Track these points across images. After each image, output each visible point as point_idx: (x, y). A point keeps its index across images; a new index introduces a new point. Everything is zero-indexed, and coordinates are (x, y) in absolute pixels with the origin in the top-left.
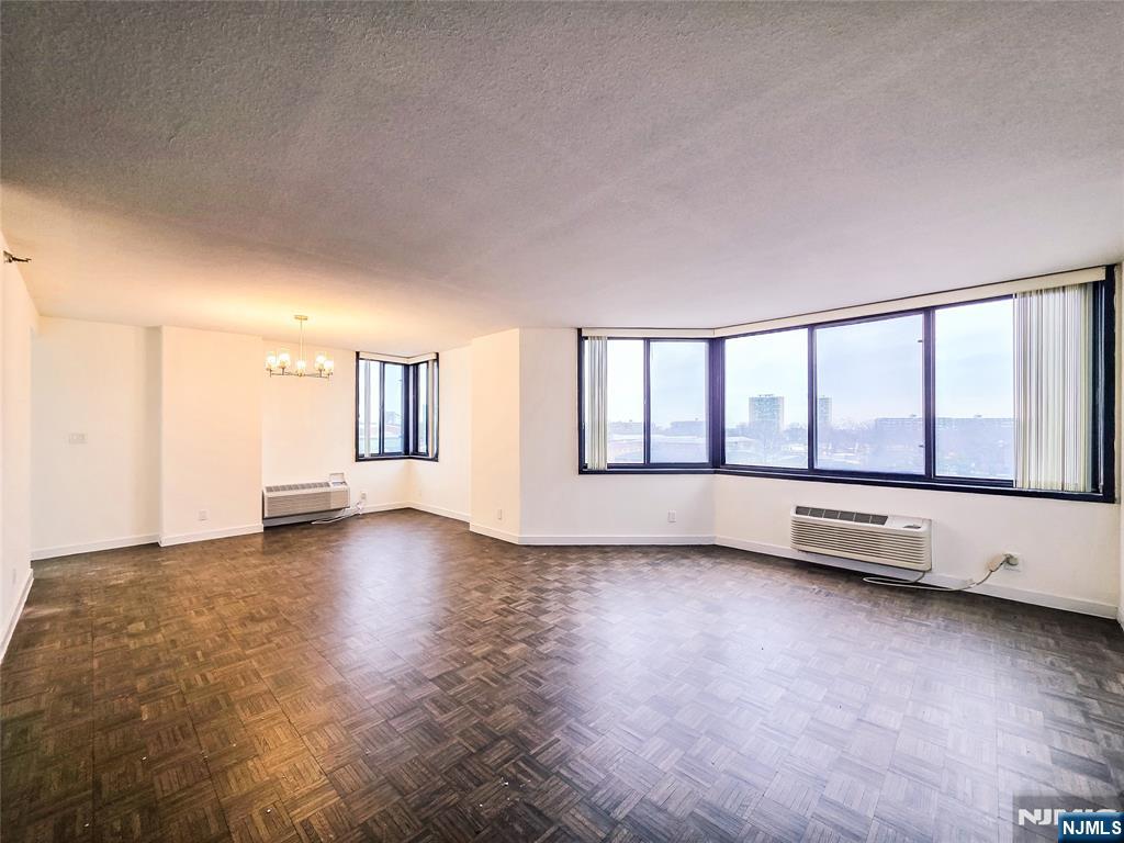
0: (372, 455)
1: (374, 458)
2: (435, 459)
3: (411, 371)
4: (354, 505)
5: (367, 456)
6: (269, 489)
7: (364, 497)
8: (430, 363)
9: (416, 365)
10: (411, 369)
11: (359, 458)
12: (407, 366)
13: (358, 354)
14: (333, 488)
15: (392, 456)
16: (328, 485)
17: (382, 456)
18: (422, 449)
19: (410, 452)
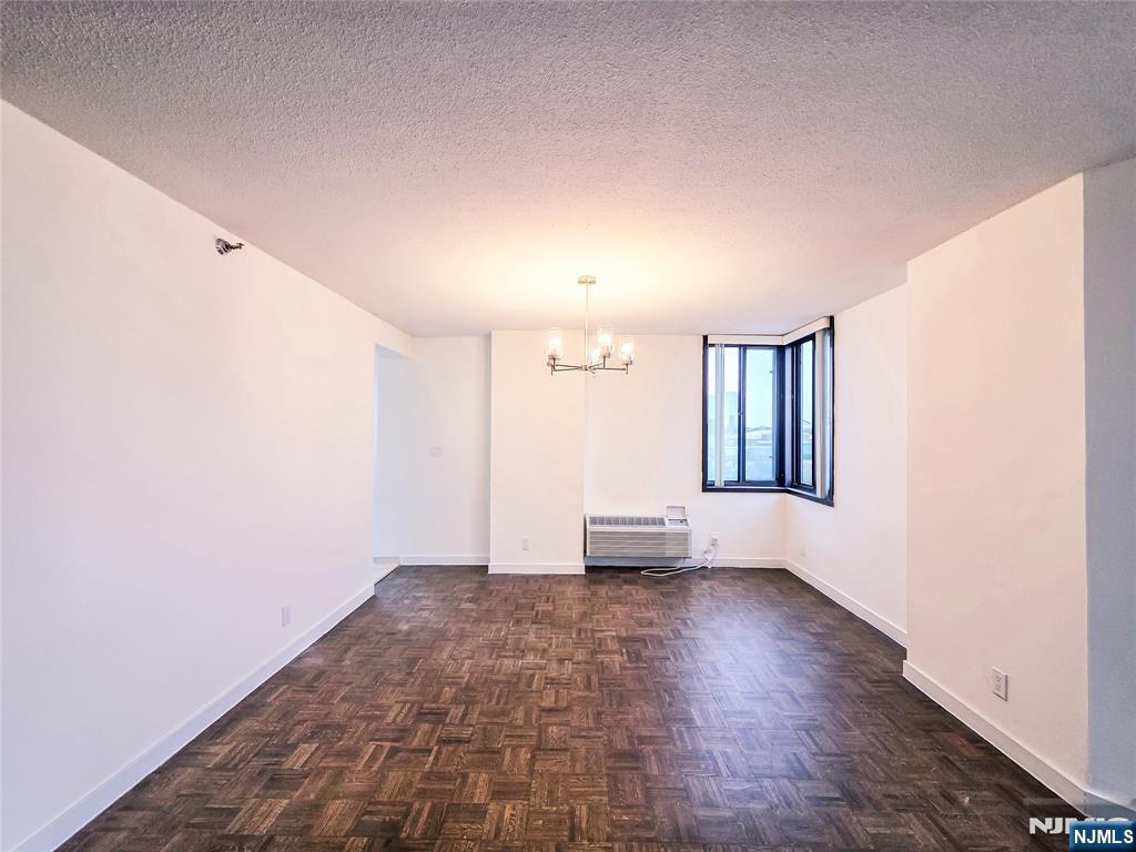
0: (726, 483)
1: (727, 488)
2: (828, 500)
3: (787, 354)
4: (698, 555)
5: (717, 485)
6: (594, 521)
7: (714, 543)
8: (818, 338)
9: (796, 345)
10: (788, 353)
11: (707, 487)
12: (781, 350)
13: (705, 338)
14: (669, 527)
15: (759, 487)
16: (662, 522)
17: (741, 485)
18: (806, 478)
19: (786, 480)
